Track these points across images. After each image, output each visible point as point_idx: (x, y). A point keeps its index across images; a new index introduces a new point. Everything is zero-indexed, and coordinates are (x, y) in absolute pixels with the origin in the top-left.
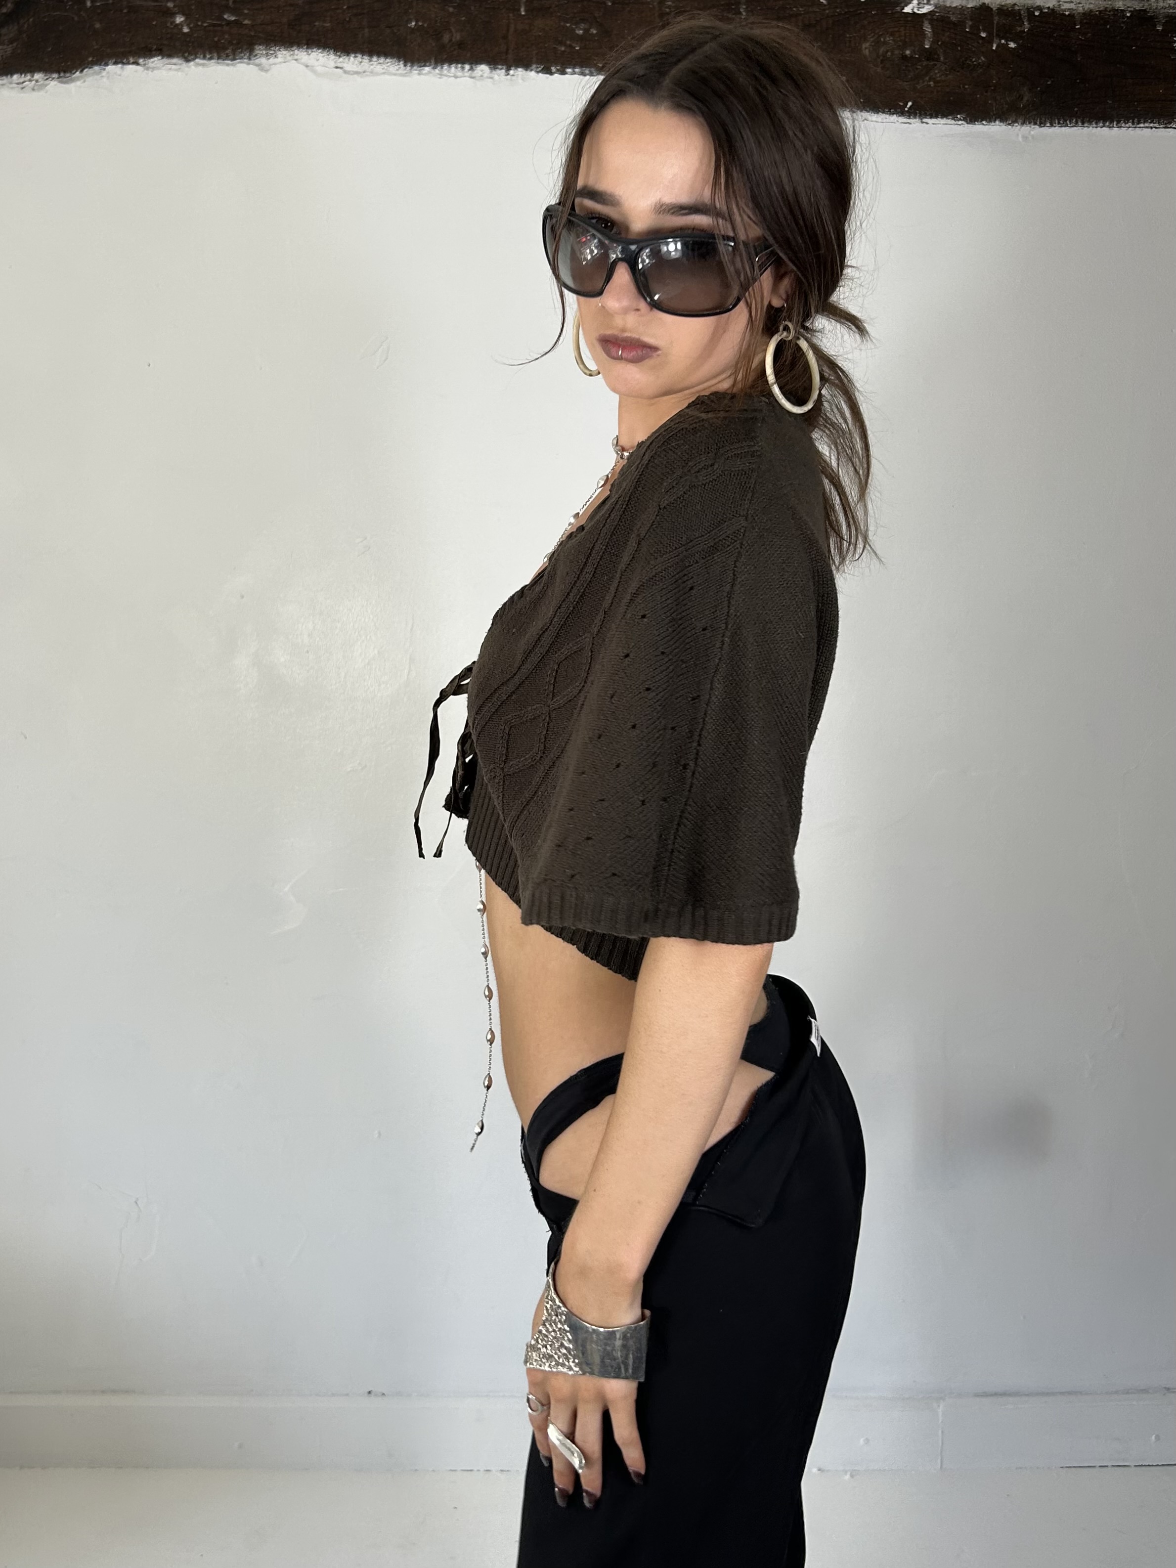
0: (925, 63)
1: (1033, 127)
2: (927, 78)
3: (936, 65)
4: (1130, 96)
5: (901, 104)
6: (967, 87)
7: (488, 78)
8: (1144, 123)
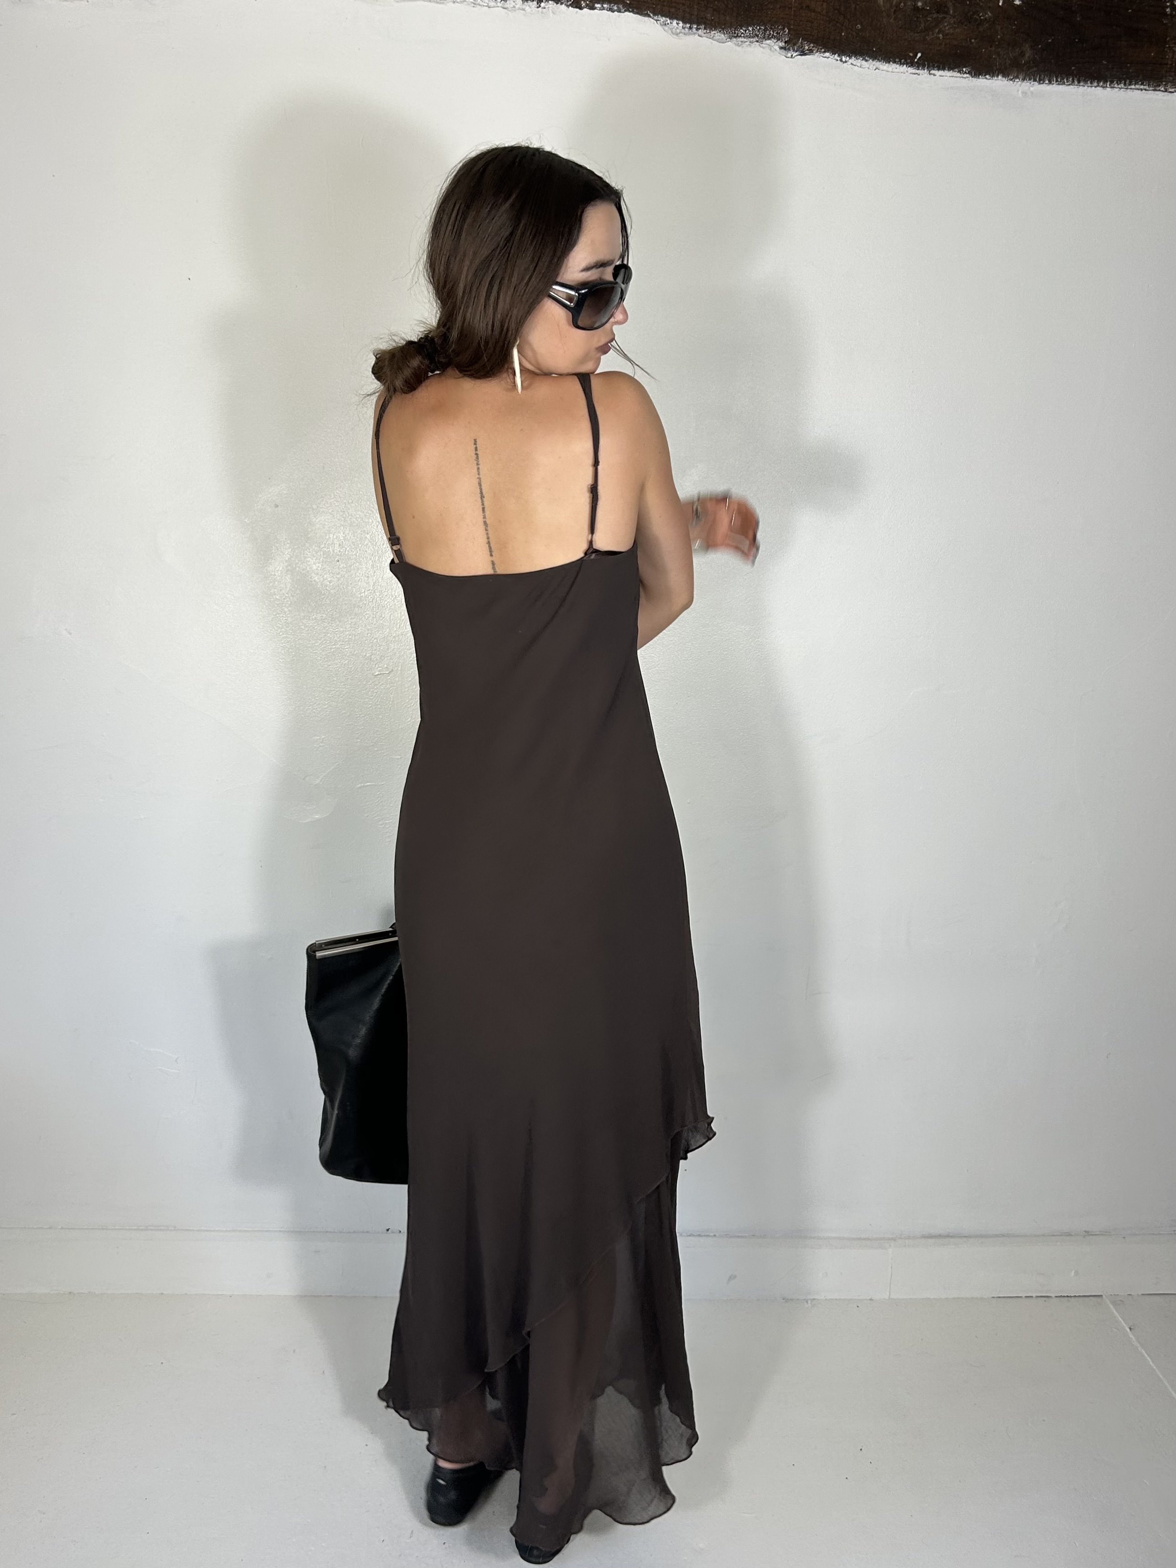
0: (935, 16)
1: (1033, 83)
2: (937, 30)
3: (945, 18)
4: (1123, 58)
5: (911, 54)
6: (973, 41)
7: (519, 9)
8: (1135, 84)
